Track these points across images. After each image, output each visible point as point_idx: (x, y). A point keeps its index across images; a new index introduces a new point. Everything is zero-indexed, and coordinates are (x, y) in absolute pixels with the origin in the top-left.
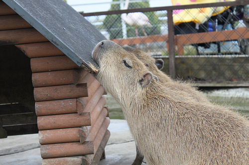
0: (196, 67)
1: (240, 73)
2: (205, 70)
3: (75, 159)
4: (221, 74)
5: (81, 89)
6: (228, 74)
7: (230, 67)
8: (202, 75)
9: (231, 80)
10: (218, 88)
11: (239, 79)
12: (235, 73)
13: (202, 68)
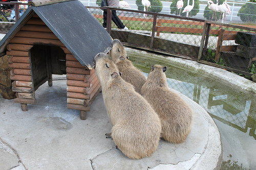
0: (163, 44)
1: (181, 51)
2: (166, 46)
3: (82, 100)
4: (173, 50)
5: (87, 71)
6: (176, 50)
7: (178, 47)
8: (165, 48)
9: (177, 53)
10: (171, 56)
11: (181, 54)
12: (179, 50)
13: (165, 45)
